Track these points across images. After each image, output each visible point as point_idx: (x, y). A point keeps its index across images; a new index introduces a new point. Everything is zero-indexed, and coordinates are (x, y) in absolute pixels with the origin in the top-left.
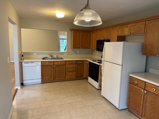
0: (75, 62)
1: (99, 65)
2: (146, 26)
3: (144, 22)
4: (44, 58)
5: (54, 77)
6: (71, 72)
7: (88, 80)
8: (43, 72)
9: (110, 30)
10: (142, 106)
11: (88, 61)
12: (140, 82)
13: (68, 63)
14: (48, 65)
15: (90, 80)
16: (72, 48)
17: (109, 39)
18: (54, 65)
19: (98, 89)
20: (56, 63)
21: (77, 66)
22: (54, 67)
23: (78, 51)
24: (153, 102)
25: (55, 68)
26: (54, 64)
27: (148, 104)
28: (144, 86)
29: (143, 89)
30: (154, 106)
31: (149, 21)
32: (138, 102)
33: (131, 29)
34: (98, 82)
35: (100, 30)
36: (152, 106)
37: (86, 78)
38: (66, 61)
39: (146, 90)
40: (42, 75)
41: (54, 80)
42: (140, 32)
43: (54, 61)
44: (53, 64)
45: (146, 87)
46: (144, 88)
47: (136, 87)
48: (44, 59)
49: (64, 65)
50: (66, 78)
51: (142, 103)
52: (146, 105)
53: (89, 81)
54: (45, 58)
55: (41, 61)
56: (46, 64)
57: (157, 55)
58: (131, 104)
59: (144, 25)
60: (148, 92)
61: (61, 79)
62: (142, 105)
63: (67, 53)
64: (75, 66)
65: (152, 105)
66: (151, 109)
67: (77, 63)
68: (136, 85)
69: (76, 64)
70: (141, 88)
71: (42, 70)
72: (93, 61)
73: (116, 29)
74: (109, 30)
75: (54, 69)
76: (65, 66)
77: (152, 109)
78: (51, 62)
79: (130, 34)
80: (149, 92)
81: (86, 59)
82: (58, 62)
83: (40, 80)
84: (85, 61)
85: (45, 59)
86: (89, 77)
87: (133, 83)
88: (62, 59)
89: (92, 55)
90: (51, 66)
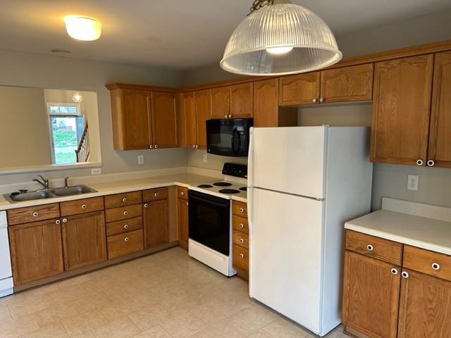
0: (138, 196)
1: (229, 200)
2: (375, 78)
3: (371, 66)
4: (14, 194)
5: (66, 261)
6: (127, 231)
7: (188, 250)
8: (16, 249)
9: (252, 87)
10: (394, 318)
11: (180, 189)
12: (383, 246)
13: (114, 202)
14: (39, 219)
15: (197, 249)
16: (121, 147)
17: (251, 117)
18: (60, 218)
19: (228, 277)
20: (67, 211)
21: (145, 211)
22: (63, 226)
23: (139, 157)
24: (431, 302)
25: (66, 229)
26: (62, 215)
27: (414, 310)
28: (399, 257)
29: (396, 266)
30: (436, 313)
31: (386, 64)
32: (381, 305)
33: (327, 85)
34: (227, 254)
35: (216, 90)
36: (431, 314)
37: (176, 244)
38: (104, 196)
39: (408, 270)
40: (14, 260)
41: (64, 270)
42: (356, 96)
43: (59, 203)
44: (56, 215)
45: (406, 258)
46: (400, 264)
47: (372, 261)
48: (13, 197)
49: (99, 212)
50: (110, 257)
51: (395, 308)
52: (409, 311)
53: (191, 253)
54: (18, 193)
55: (6, 210)
56: (27, 219)
57: (420, 163)
58: (357, 312)
59: (371, 74)
60: (413, 273)
61: (90, 263)
62: (396, 313)
63: (101, 167)
64: (141, 211)
65: (431, 312)
66: (425, 323)
67: (146, 199)
68: (372, 255)
69: (143, 203)
70: (390, 263)
71: (13, 243)
72: (200, 187)
73: (275, 86)
74: (248, 88)
75: (64, 230)
76: (102, 216)
77: (429, 322)
78: (48, 207)
79: (324, 100)
80: (418, 275)
81: (174, 181)
82: (76, 205)
83: (10, 284)
84: (170, 191)
85: (17, 197)
86: (190, 240)
87: (361, 252)
88: (85, 190)
89: (187, 165)
90: (50, 222)
